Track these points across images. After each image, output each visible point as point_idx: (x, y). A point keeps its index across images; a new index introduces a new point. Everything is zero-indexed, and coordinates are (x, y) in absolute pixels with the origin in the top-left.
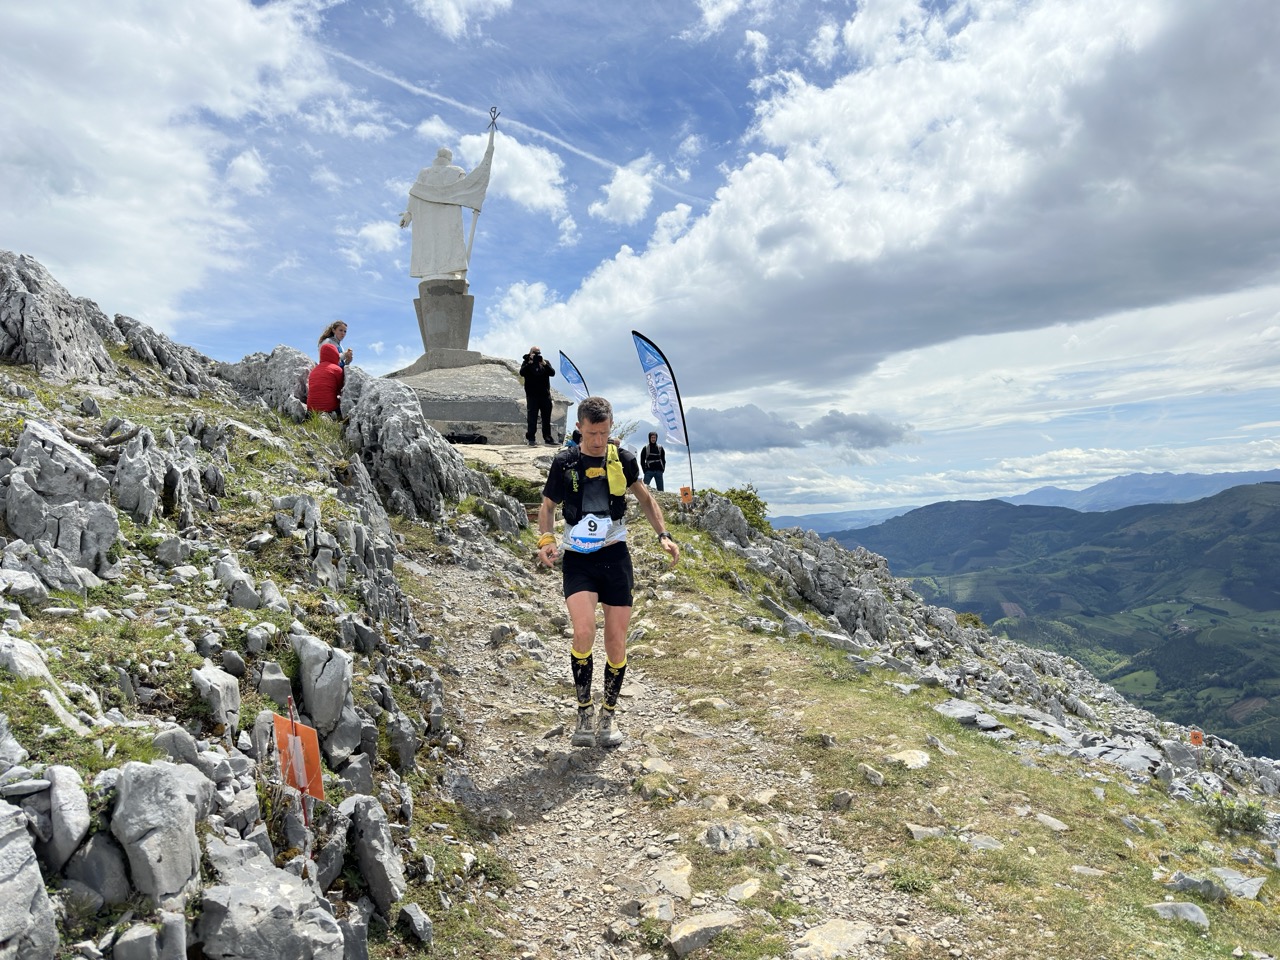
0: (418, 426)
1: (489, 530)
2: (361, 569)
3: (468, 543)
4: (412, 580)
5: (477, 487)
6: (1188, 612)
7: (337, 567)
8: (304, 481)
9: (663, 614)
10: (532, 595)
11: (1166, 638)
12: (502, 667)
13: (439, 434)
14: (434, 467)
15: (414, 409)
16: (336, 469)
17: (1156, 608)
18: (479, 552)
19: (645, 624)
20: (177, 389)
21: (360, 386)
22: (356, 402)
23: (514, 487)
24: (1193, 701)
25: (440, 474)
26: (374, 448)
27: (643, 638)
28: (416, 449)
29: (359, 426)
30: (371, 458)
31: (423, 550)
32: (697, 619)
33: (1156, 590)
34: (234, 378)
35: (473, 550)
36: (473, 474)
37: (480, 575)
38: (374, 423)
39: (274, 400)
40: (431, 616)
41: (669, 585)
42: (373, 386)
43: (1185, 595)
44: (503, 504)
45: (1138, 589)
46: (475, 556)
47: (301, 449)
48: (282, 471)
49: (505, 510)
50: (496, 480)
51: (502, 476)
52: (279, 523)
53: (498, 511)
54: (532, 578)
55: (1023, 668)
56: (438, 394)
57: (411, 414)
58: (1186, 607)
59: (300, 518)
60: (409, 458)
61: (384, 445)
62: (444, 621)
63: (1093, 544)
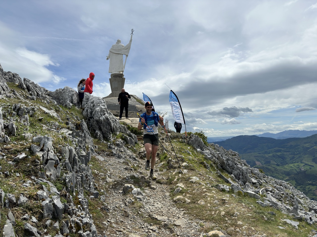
0: (105, 111)
1: (125, 144)
2: (69, 168)
3: (119, 148)
4: (98, 163)
5: (123, 130)
6: (303, 166)
7: (56, 169)
8: (61, 129)
9: (186, 180)
10: (138, 169)
11: (298, 172)
12: (126, 205)
13: (112, 114)
14: (109, 124)
15: (104, 106)
16: (76, 124)
17: (296, 164)
18: (122, 152)
19: (180, 186)
20: (29, 97)
21: (89, 99)
22: (87, 103)
23: (134, 130)
24: (305, 189)
25: (111, 126)
26: (91, 118)
27: (180, 192)
28: (104, 118)
29: (87, 110)
30: (90, 121)
31: (103, 151)
32: (199, 184)
33: (295, 160)
34: (53, 96)
35: (120, 151)
36: (122, 126)
37: (122, 161)
38: (92, 110)
39: (63, 102)
40: (102, 179)
41: (186, 167)
42: (92, 99)
43: (303, 161)
44: (130, 136)
45: (291, 159)
46: (120, 153)
47: (65, 117)
48: (52, 125)
49: (131, 138)
50: (129, 128)
51: (130, 127)
52: (32, 149)
53: (129, 138)
54: (138, 161)
55: (281, 188)
56: (114, 103)
57: (103, 107)
58: (303, 164)
59: (42, 146)
60: (102, 121)
61: (94, 117)
62: (106, 181)
63: (279, 147)
